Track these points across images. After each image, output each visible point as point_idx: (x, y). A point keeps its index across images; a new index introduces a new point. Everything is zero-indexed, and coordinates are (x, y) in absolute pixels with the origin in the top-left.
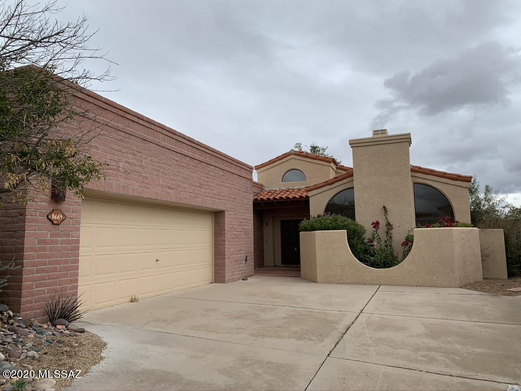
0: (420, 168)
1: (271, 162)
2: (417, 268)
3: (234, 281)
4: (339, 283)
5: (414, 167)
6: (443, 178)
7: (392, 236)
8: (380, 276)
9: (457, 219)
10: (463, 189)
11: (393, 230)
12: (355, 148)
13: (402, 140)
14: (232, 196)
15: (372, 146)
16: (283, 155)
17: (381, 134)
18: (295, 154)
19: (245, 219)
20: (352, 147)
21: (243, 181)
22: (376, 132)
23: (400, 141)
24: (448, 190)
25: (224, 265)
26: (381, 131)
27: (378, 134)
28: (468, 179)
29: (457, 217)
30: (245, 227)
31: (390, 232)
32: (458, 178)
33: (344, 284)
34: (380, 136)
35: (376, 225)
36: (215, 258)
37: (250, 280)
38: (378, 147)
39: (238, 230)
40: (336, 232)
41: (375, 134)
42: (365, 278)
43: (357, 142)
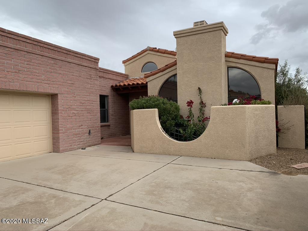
0: (233, 53)
1: (134, 57)
2: (212, 142)
3: (72, 150)
4: (150, 153)
5: (228, 53)
6: (252, 62)
7: (204, 112)
8: (182, 148)
9: (262, 97)
10: (269, 70)
11: (206, 108)
12: (179, 39)
13: (216, 29)
14: (69, 82)
15: (191, 36)
16: (141, 51)
17: (200, 25)
18: (150, 50)
19: (88, 100)
20: (176, 38)
21: (86, 70)
22: (196, 24)
23: (214, 29)
24: (256, 71)
25: (58, 138)
26: (201, 22)
27: (198, 25)
28: (275, 62)
29: (263, 96)
30: (88, 107)
31: (203, 109)
32: (266, 61)
33: (153, 154)
34: (199, 26)
35: (190, 103)
36: (53, 133)
37: (88, 149)
38: (197, 36)
39: (77, 109)
40: (149, 111)
41: (195, 26)
42: (170, 150)
43: (179, 33)
